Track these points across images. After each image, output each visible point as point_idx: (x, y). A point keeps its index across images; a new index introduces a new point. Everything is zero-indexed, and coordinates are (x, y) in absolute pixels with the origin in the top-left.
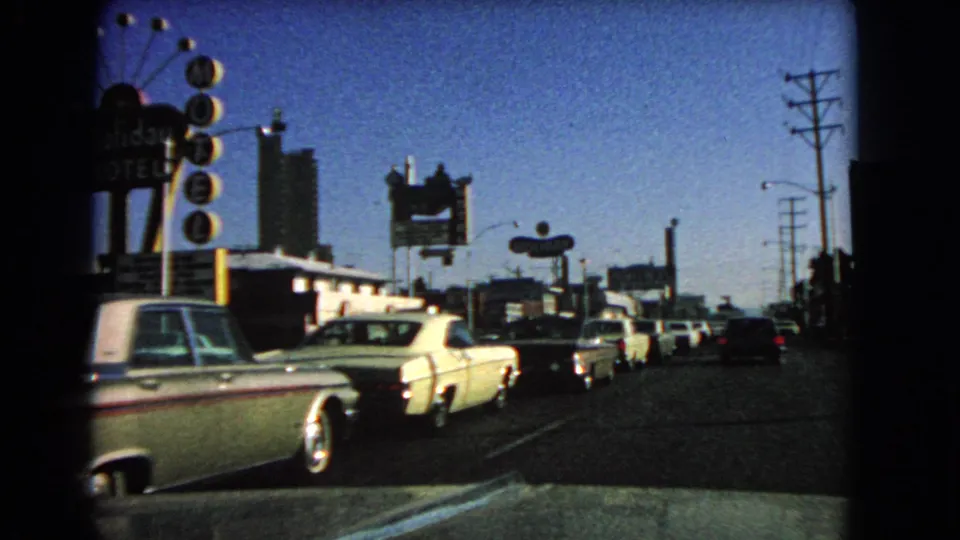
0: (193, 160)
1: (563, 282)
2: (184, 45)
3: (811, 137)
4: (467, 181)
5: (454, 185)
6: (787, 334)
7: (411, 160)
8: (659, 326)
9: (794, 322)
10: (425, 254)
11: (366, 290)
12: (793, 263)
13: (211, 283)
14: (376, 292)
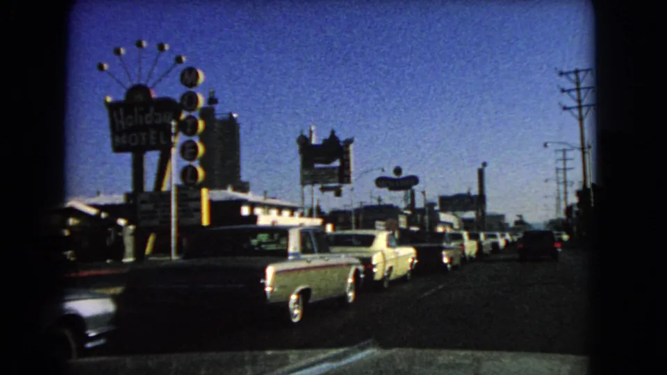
0: (186, 133)
1: (411, 206)
2: (179, 60)
3: (576, 112)
4: (349, 142)
5: (341, 144)
6: (561, 240)
7: (313, 128)
8: (482, 236)
9: (564, 233)
10: (323, 189)
11: (286, 213)
12: (566, 193)
13: (199, 210)
14: (292, 215)
